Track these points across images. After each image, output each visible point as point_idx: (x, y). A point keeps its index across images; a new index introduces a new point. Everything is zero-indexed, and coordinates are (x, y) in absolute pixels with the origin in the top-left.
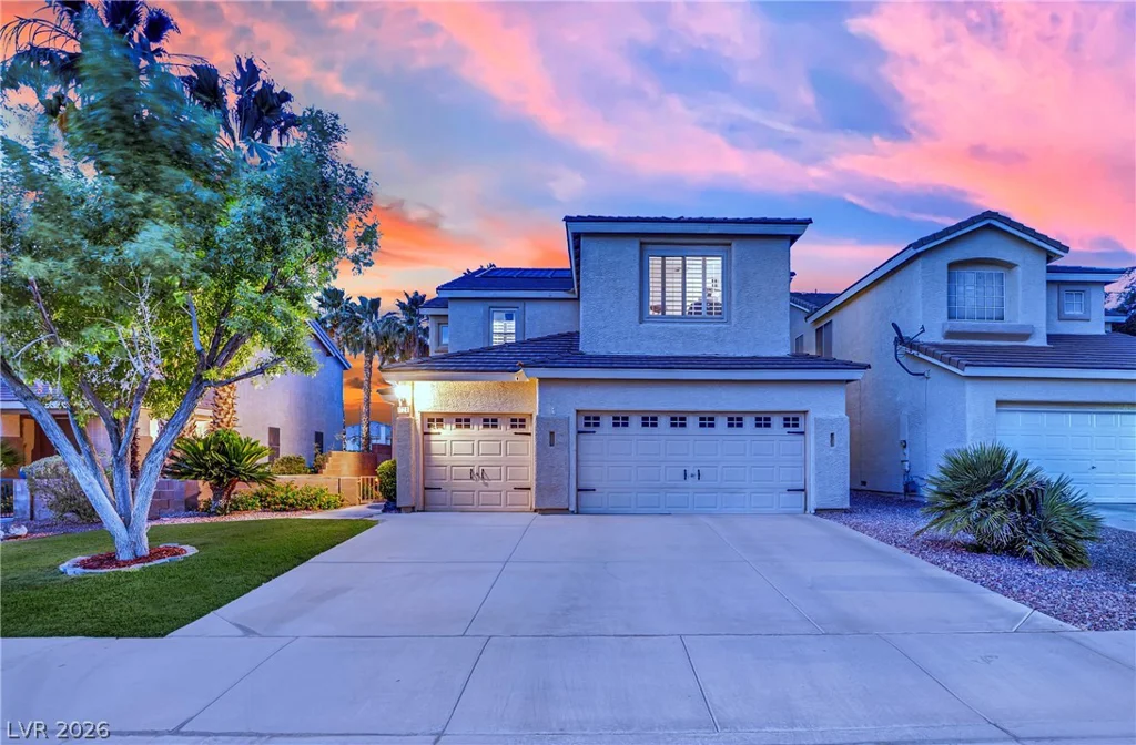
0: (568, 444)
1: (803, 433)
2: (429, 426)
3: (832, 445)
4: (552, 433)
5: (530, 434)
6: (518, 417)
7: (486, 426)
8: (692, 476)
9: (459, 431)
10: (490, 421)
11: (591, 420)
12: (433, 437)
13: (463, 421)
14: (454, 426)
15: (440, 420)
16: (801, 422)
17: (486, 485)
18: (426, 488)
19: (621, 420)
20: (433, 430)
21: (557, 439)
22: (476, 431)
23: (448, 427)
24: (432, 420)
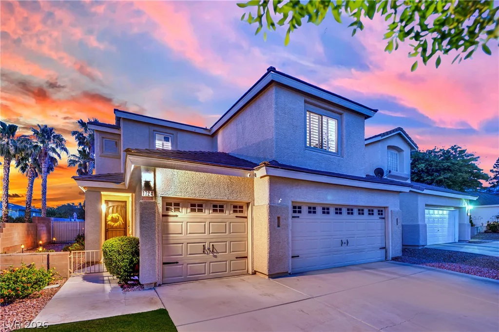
0: (287, 226)
1: (384, 218)
2: (167, 209)
3: (397, 225)
4: (279, 218)
5: (246, 217)
6: (238, 204)
7: (215, 211)
8: (345, 243)
9: (193, 214)
10: (218, 207)
11: (297, 209)
12: (171, 219)
13: (196, 205)
14: (189, 210)
15: (177, 205)
16: (383, 213)
17: (215, 257)
18: (164, 264)
19: (312, 210)
20: (171, 213)
21: (282, 223)
22: (207, 214)
23: (184, 210)
24: (170, 204)
